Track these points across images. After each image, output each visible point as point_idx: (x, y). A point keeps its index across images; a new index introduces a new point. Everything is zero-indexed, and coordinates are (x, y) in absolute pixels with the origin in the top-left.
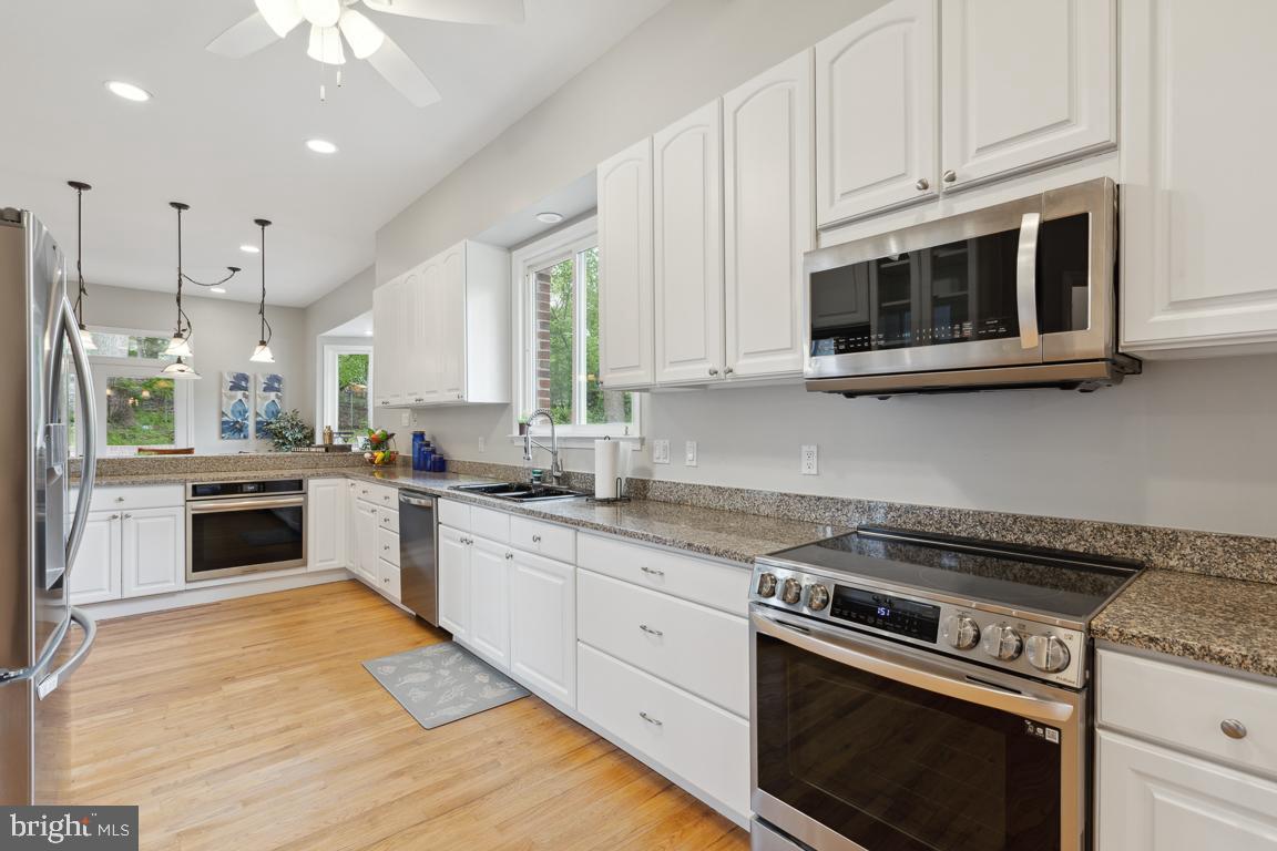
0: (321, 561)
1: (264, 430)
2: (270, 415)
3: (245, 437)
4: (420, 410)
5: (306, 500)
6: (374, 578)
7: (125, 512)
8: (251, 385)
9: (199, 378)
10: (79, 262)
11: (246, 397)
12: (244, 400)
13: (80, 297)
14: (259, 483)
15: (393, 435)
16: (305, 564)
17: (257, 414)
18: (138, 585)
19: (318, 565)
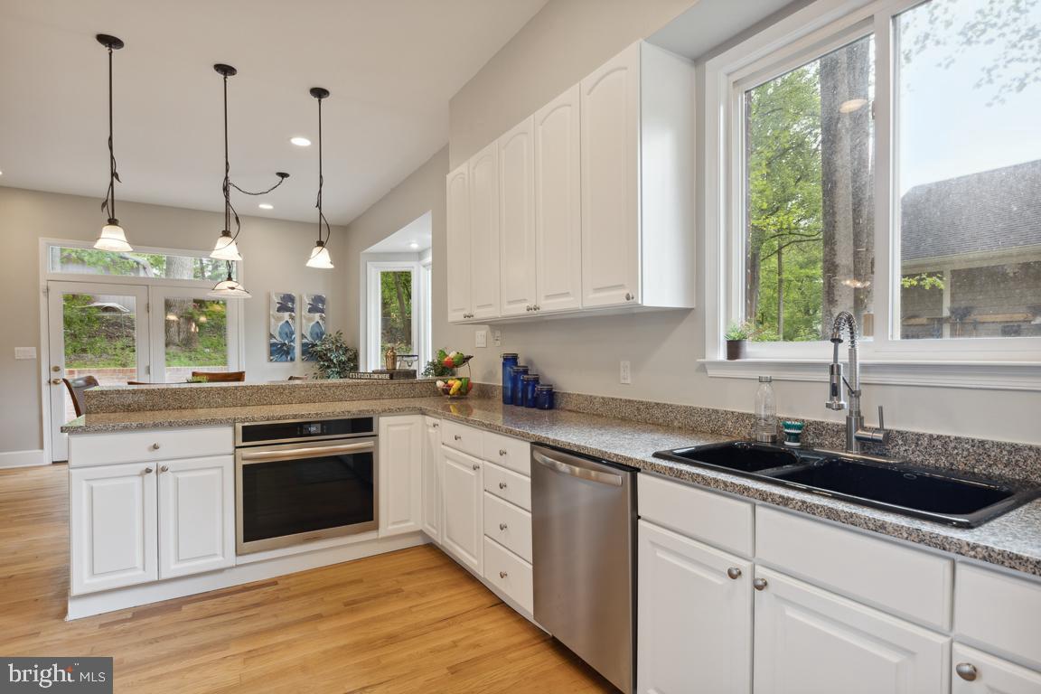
0: (394, 523)
1: (310, 352)
2: (315, 336)
3: (292, 360)
4: (500, 327)
5: (377, 444)
6: (475, 562)
7: (162, 464)
8: (297, 306)
9: (249, 296)
10: (110, 139)
11: (292, 318)
12: (290, 321)
13: (112, 184)
14: (322, 423)
15: (470, 357)
16: (376, 528)
17: (303, 336)
18: (178, 560)
19: (390, 527)
